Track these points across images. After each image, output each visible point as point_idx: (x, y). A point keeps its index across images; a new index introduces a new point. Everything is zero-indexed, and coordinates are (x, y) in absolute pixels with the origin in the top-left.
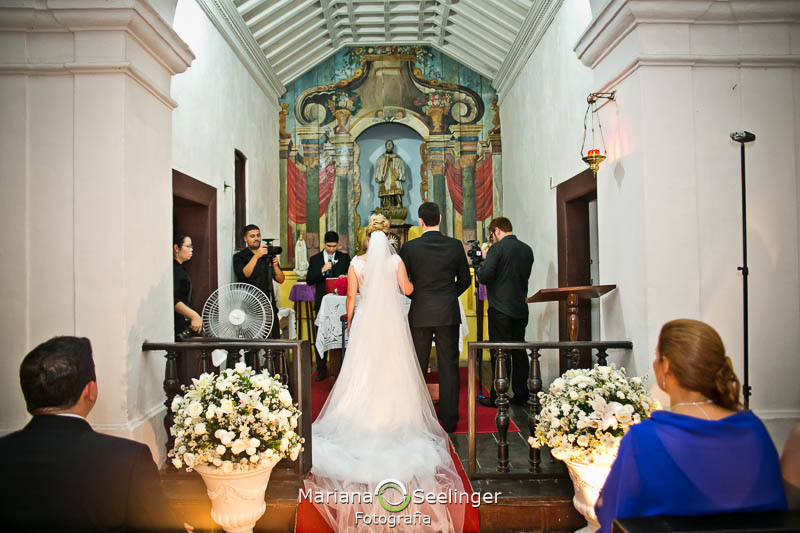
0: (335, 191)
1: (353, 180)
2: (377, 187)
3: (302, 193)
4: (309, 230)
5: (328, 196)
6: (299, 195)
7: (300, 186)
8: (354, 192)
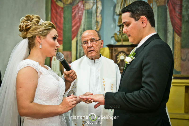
0: (83, 21)
1: (96, 12)
2: (117, 18)
3: (60, 23)
4: (64, 50)
5: (78, 24)
6: (58, 24)
7: (59, 17)
8: (97, 22)
